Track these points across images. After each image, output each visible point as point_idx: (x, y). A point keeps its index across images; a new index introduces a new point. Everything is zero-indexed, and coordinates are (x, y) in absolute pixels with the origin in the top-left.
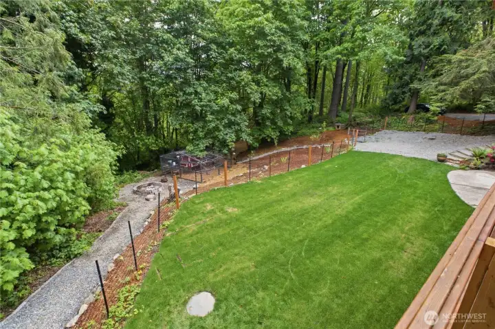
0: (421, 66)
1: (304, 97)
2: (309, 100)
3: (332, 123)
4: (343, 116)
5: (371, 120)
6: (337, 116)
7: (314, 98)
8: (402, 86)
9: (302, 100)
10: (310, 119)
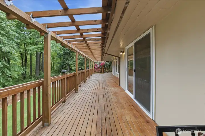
0: (68, 56)
1: (19, 67)
2: (22, 68)
3: (37, 78)
4: (42, 74)
5: (55, 75)
6: (40, 75)
7: (26, 67)
8: (64, 62)
9: (17, 68)
10: (25, 78)
